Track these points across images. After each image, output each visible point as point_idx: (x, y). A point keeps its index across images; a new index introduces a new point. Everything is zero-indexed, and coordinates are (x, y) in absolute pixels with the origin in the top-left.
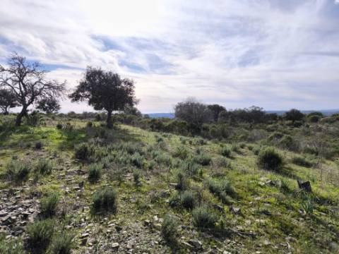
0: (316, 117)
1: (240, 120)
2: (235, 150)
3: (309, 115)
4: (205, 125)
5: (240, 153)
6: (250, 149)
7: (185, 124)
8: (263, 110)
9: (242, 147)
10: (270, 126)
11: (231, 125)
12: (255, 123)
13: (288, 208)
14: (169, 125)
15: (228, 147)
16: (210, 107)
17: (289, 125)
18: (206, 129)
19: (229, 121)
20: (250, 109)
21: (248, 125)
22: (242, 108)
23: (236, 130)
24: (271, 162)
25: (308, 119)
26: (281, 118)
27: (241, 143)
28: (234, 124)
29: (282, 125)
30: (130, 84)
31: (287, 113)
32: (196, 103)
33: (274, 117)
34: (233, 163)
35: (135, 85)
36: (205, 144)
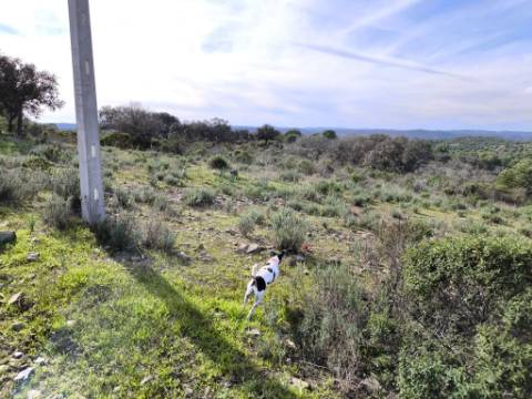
0: (293, 135)
1: (199, 137)
3: (287, 134)
4: (154, 139)
7: (127, 137)
8: (228, 124)
12: (219, 142)
16: (156, 116)
17: (261, 146)
18: (155, 144)
20: (212, 122)
21: (209, 143)
22: (202, 120)
23: (192, 146)
25: (286, 139)
26: (252, 137)
29: (253, 145)
31: (259, 130)
32: (141, 109)
33: (244, 135)
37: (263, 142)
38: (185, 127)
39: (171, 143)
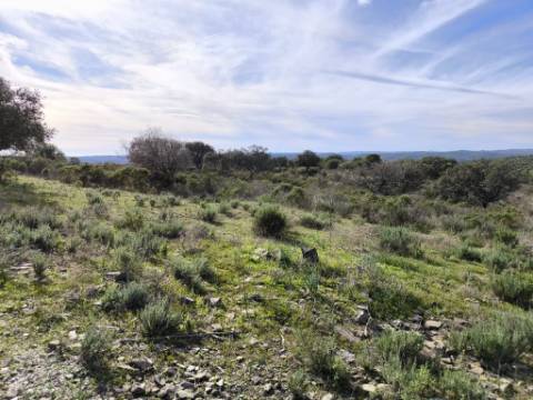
0: (335, 161)
1: (236, 166)
2: (224, 211)
3: (328, 159)
4: (179, 175)
5: (230, 216)
6: (246, 208)
8: (267, 152)
9: (235, 206)
10: (277, 175)
11: (221, 173)
12: (257, 172)
13: (286, 288)
14: (117, 176)
15: (214, 207)
16: (190, 146)
17: (303, 173)
18: (182, 181)
19: (219, 168)
20: (250, 151)
21: (247, 174)
22: (239, 148)
23: (228, 182)
24: (272, 226)
25: (327, 164)
26: (292, 164)
27: (233, 201)
28: (225, 172)
29: (293, 173)
30: (33, 100)
31: (300, 156)
33: (282, 162)
34: (218, 231)
35: (42, 101)
36: (178, 205)
37: (304, 168)
38: (220, 156)
39: (200, 178)
